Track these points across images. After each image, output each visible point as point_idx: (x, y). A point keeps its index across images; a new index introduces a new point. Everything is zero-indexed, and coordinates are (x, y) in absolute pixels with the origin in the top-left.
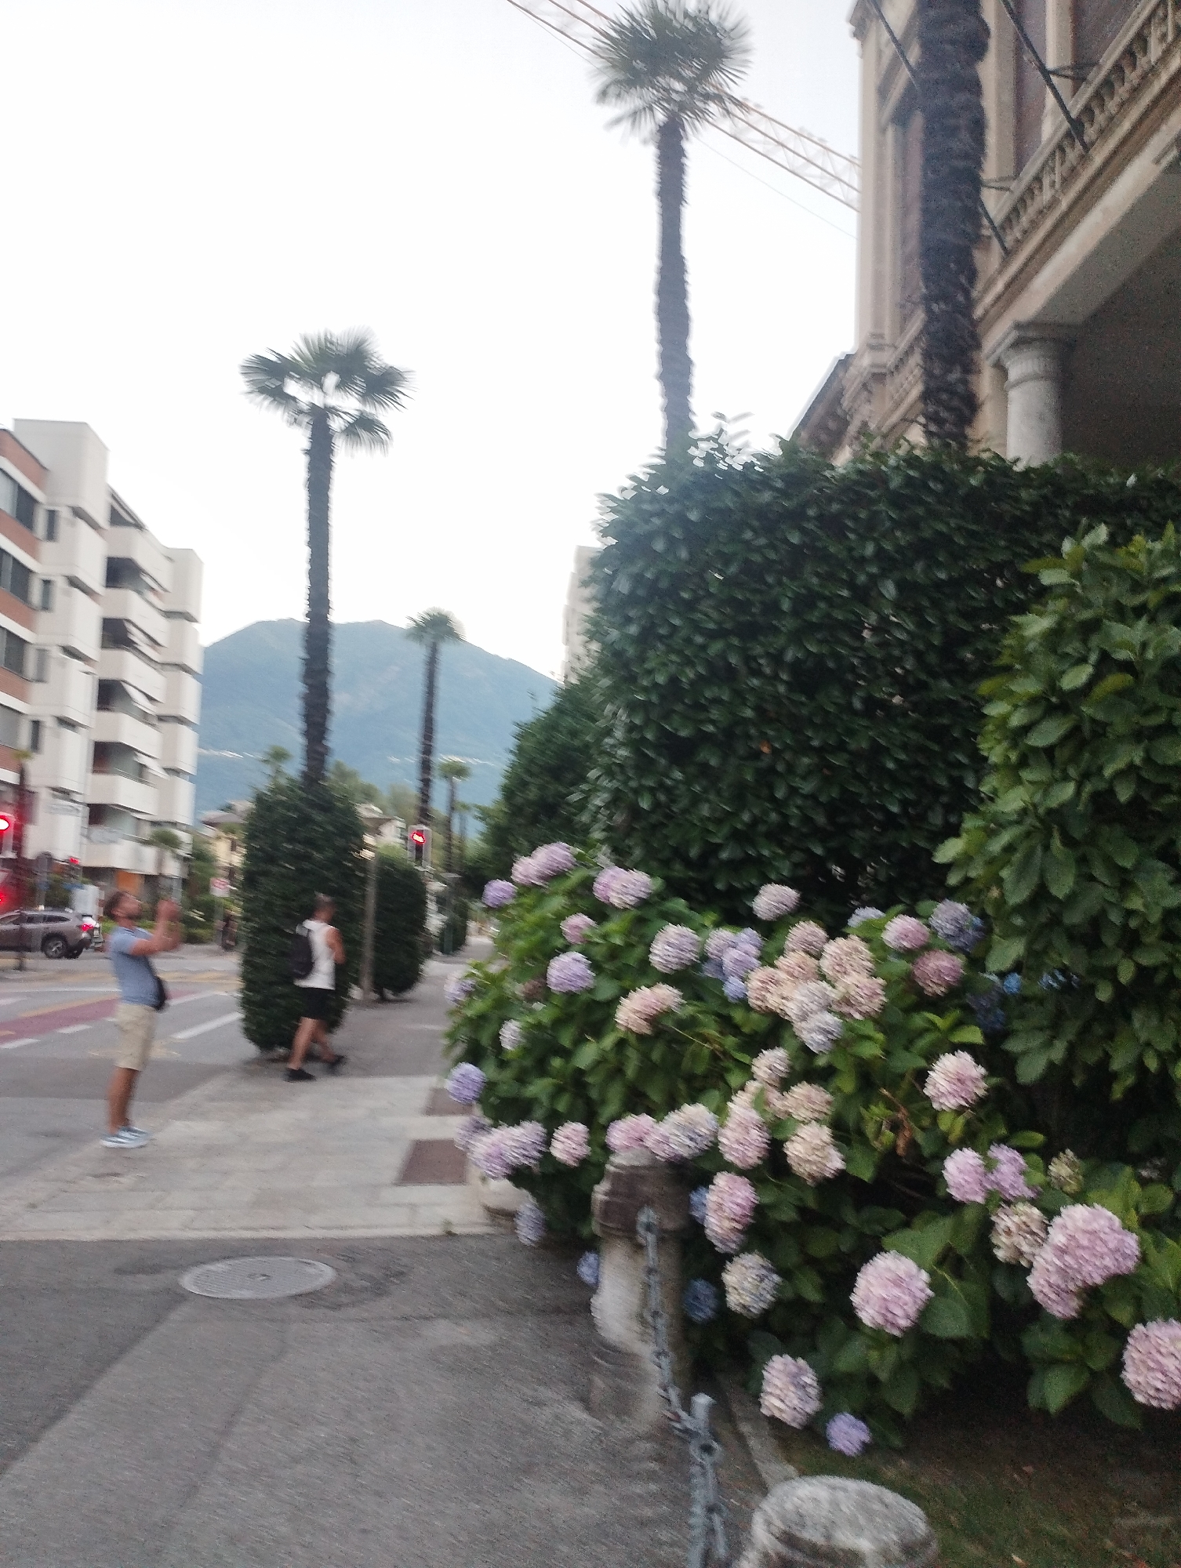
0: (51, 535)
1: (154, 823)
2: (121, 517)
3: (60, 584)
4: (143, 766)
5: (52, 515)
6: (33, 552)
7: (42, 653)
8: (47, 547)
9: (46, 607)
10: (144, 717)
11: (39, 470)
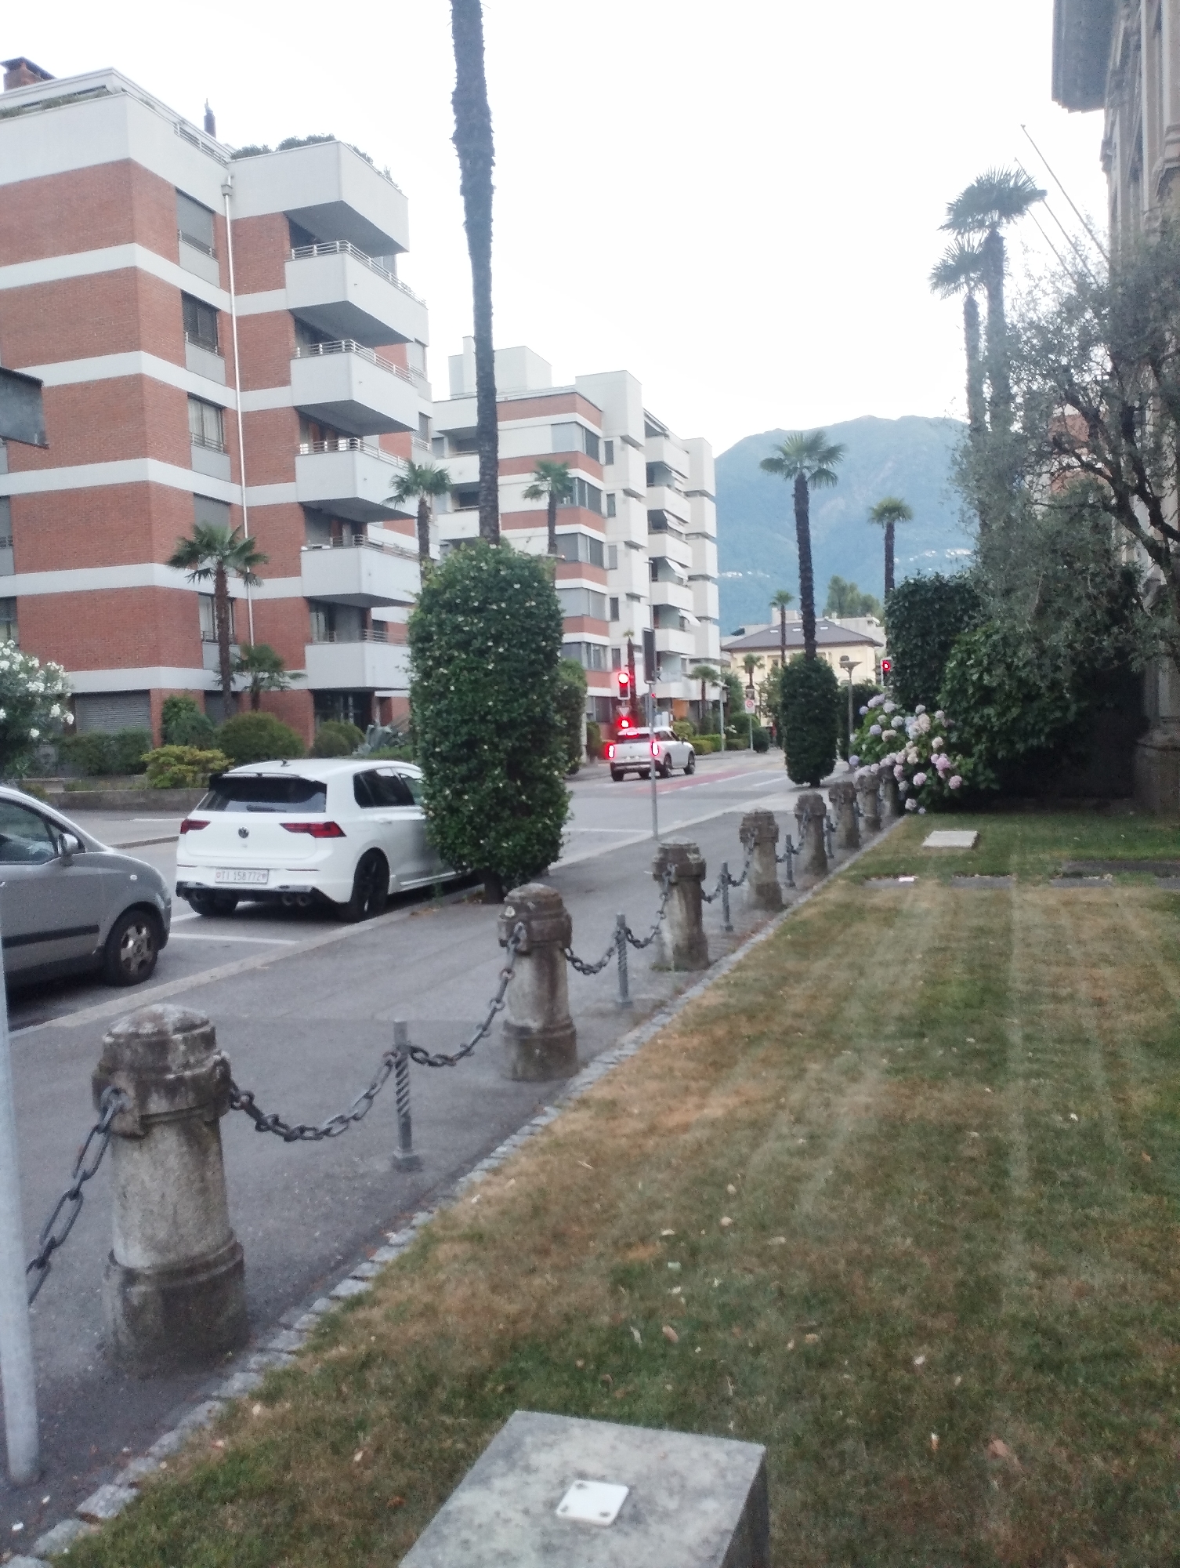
0: (610, 460)
1: (693, 661)
2: (654, 430)
3: (620, 496)
4: (683, 618)
5: (609, 445)
6: (599, 475)
7: (613, 549)
8: (608, 470)
9: (612, 513)
10: (680, 581)
11: (596, 413)
